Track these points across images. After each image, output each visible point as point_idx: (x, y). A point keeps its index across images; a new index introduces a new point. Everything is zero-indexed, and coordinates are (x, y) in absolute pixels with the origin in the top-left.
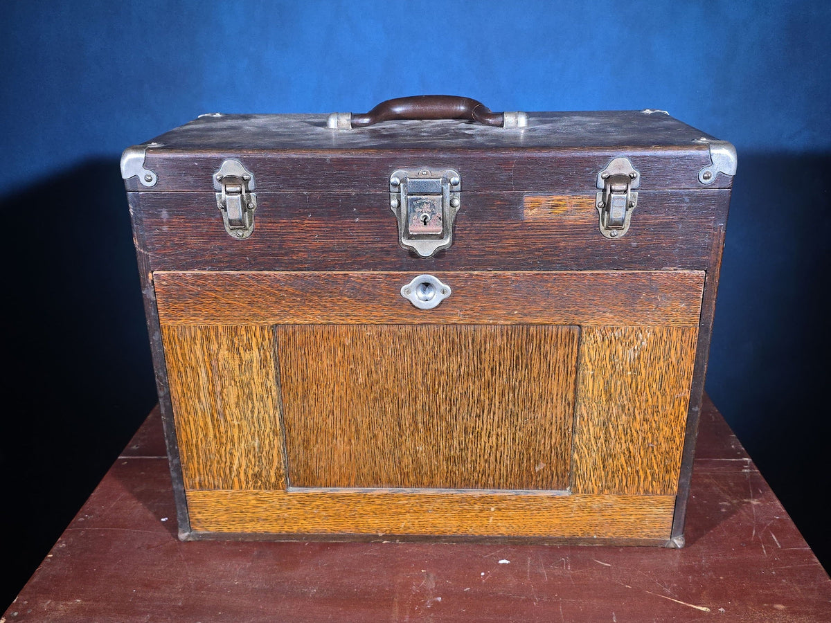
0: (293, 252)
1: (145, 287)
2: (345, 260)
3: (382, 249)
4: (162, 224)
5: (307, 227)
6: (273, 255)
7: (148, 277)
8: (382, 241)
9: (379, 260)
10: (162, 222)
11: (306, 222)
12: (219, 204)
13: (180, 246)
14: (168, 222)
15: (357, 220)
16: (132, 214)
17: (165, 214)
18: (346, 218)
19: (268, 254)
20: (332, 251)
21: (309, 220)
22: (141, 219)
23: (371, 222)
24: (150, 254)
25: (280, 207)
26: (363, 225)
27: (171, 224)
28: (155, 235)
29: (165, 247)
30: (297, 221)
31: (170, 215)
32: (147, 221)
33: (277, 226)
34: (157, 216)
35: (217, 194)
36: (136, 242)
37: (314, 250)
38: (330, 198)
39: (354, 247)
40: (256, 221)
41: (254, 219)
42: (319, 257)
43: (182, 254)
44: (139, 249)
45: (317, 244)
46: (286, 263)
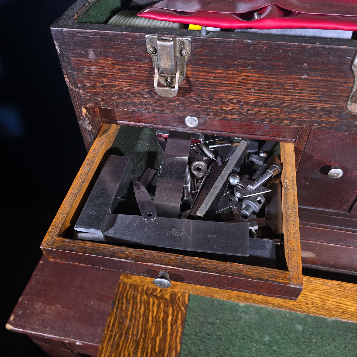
0: (223, 103)
1: (80, 119)
2: (278, 116)
3: (323, 109)
4: (90, 63)
5: (244, 79)
6: (202, 104)
7: (82, 111)
8: (327, 101)
9: (316, 119)
10: (90, 62)
11: (244, 74)
12: (150, 49)
13: (110, 86)
14: (96, 64)
15: (305, 76)
16: (59, 51)
17: (91, 55)
18: (291, 73)
19: (198, 103)
20: (266, 105)
21: (247, 72)
22: (68, 58)
23: (321, 80)
24: (81, 91)
25: (217, 56)
26: (310, 83)
27: (100, 65)
28: (84, 75)
29: (95, 87)
30: (234, 72)
31: (96, 55)
32: (74, 60)
33: (211, 76)
34: (85, 55)
35: (146, 36)
36: (67, 80)
37: (246, 103)
38: (280, 49)
39: (291, 104)
40: (189, 69)
41: (187, 67)
42: (250, 110)
43: (111, 95)
44: (70, 86)
45: (252, 98)
46: (214, 112)
